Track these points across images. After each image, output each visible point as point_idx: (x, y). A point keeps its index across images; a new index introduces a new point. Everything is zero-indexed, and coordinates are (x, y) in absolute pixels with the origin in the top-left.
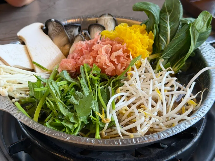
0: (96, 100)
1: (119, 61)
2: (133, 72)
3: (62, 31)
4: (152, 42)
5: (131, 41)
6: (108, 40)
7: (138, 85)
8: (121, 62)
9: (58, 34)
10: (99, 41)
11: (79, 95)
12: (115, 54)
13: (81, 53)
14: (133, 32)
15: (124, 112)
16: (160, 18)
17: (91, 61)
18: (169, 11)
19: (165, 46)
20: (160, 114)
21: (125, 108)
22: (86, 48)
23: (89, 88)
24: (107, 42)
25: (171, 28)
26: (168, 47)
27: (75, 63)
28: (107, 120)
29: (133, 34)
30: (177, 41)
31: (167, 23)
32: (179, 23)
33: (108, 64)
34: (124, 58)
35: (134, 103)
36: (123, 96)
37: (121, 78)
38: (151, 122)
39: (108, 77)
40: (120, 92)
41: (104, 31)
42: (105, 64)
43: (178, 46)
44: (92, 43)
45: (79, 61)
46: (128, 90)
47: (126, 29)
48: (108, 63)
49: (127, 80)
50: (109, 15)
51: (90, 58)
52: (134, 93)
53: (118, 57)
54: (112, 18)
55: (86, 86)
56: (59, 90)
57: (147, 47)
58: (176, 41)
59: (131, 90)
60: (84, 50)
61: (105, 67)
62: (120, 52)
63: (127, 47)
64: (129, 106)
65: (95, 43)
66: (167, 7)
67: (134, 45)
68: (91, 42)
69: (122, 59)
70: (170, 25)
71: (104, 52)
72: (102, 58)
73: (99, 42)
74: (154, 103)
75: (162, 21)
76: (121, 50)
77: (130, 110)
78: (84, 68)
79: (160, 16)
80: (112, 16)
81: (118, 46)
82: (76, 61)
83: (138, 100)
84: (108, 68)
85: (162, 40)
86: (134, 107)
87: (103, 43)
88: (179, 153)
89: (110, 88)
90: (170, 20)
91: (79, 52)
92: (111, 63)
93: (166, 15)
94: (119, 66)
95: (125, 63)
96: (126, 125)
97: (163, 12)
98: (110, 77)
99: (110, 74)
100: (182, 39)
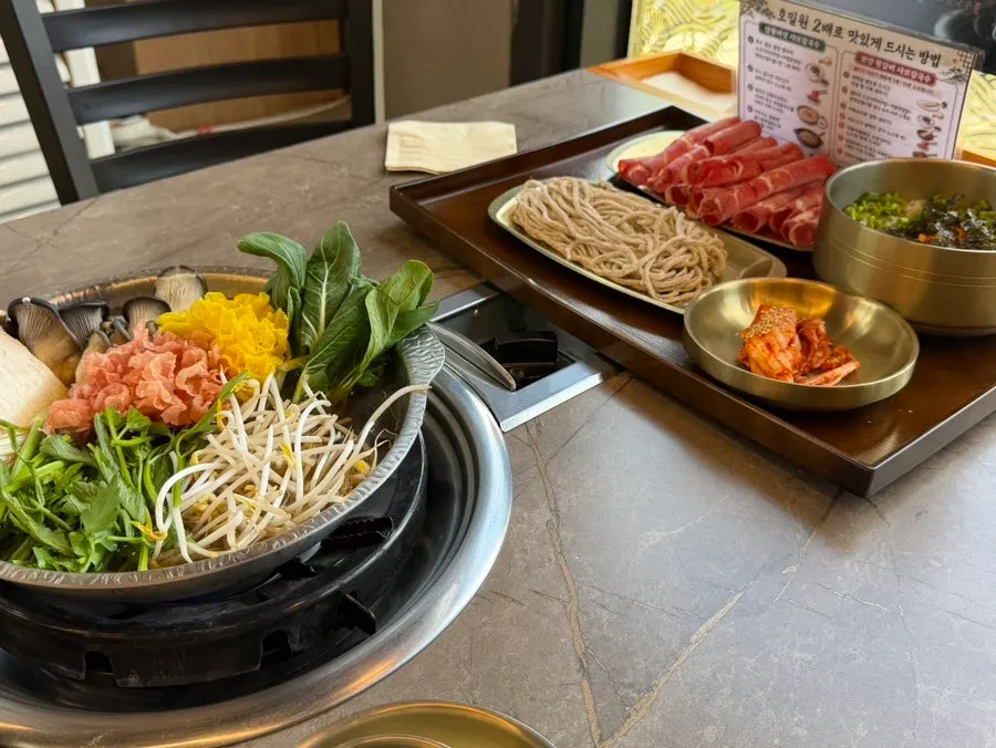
0: (140, 491)
1: (197, 389)
2: (228, 414)
3: (54, 324)
4: (284, 333)
5: (230, 337)
6: (170, 340)
7: (242, 442)
8: (204, 391)
9: (45, 334)
10: (147, 344)
11: (87, 491)
12: (186, 373)
13: (100, 381)
14: (234, 314)
15: (203, 507)
16: (307, 274)
17: (124, 397)
18: (330, 260)
19: (313, 338)
20: (289, 498)
21: (206, 498)
22: (113, 368)
23: (120, 466)
24: (167, 344)
25: (328, 296)
26: (320, 341)
27: (87, 408)
28: (159, 535)
29: (235, 320)
30: (340, 326)
31: (321, 287)
32: (350, 286)
33: (166, 401)
34: (210, 380)
35: (229, 484)
36: (202, 472)
37: (201, 429)
38: (265, 521)
39: (171, 429)
40: (197, 461)
41: (166, 316)
42: (161, 402)
43: (344, 339)
44: (126, 352)
45: (96, 404)
46: (217, 456)
47: (219, 309)
48: (168, 397)
49: (217, 432)
50: (184, 268)
51: (121, 391)
52: (232, 461)
53: (195, 380)
54: (193, 276)
55: (112, 462)
56: (43, 486)
57: (272, 348)
58: (337, 326)
59: (225, 454)
60: (107, 374)
61: (160, 408)
62: (199, 368)
63: (222, 352)
64: (217, 492)
65: (136, 351)
66: (325, 249)
67: (237, 347)
68: (123, 350)
69: (205, 384)
70: (327, 290)
71: (156, 372)
72: (150, 388)
73: (146, 346)
74: (276, 477)
75: (310, 281)
76: (204, 361)
77: (217, 501)
78: (104, 418)
79: (308, 268)
80: (193, 271)
81: (196, 352)
82: (89, 404)
83: (240, 474)
84: (168, 410)
85: (307, 325)
86: (228, 493)
87: (157, 348)
88: (348, 579)
89: (175, 457)
90: (329, 279)
91: (95, 379)
92: (176, 398)
93: (323, 267)
94: (197, 401)
95: (212, 392)
96: (202, 537)
97: (315, 260)
98: (177, 430)
99: (176, 424)
100: (351, 323)
